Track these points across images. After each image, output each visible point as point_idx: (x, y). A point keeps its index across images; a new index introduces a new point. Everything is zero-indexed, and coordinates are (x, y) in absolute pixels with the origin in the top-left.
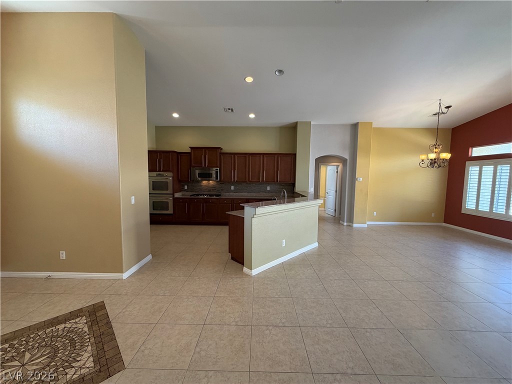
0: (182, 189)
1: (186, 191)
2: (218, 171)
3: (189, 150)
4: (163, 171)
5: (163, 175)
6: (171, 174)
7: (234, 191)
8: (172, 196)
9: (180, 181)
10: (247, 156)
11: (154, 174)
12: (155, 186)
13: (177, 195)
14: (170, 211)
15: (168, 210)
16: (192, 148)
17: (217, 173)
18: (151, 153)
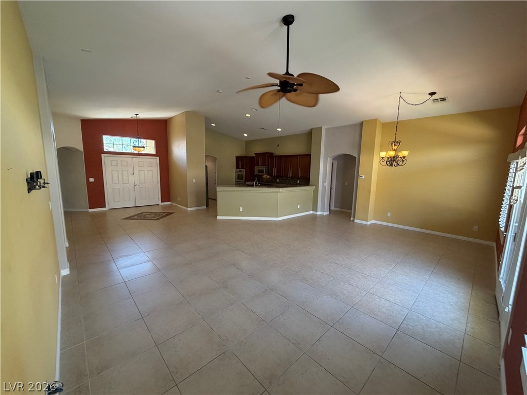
5: (241, 170)
6: (244, 170)
8: (244, 183)
11: (238, 170)
12: (239, 177)
16: (256, 154)
18: (237, 158)
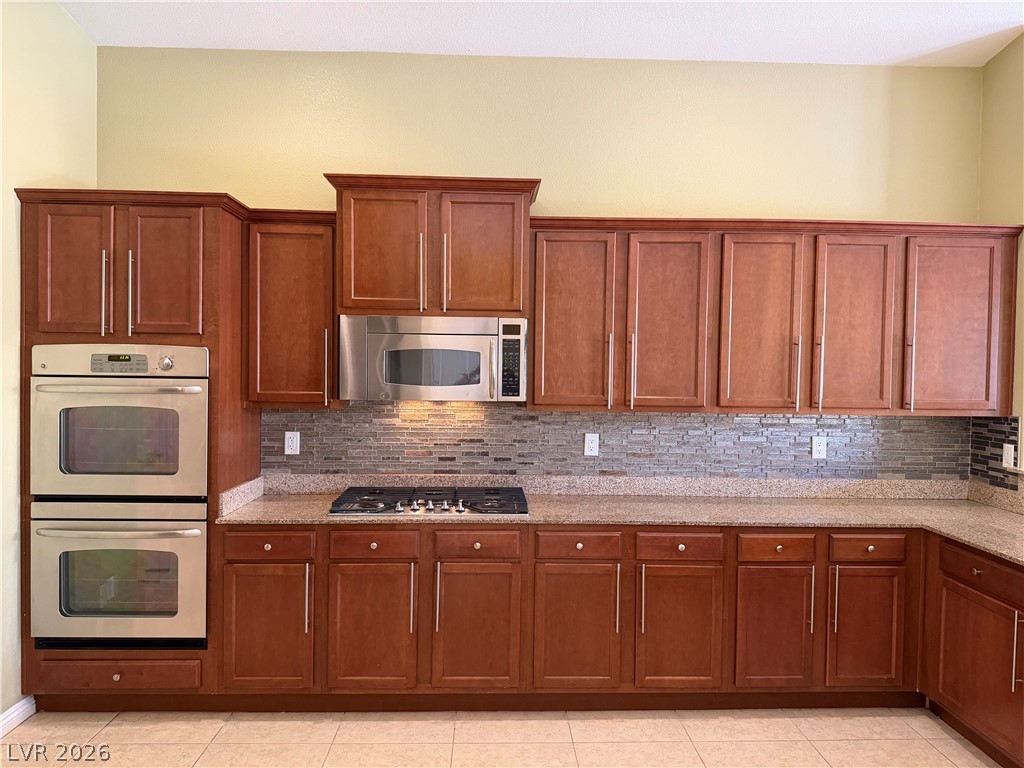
0: (271, 452)
1: (292, 464)
2: (522, 337)
3: (324, 199)
4: (140, 336)
5: (143, 361)
7: (605, 468)
8: (200, 510)
9: (255, 404)
10: (709, 241)
11: (80, 358)
12: (81, 446)
13: (240, 504)
14: (189, 622)
15: (173, 613)
16: (343, 183)
17: (510, 349)
18: (49, 205)
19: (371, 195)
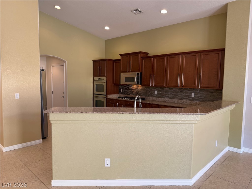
1: (122, 93)
2: (139, 75)
4: (101, 76)
5: (101, 79)
6: (105, 79)
7: (157, 96)
8: (105, 96)
11: (96, 79)
12: (98, 88)
13: (112, 97)
18: (95, 62)
19: (123, 56)
